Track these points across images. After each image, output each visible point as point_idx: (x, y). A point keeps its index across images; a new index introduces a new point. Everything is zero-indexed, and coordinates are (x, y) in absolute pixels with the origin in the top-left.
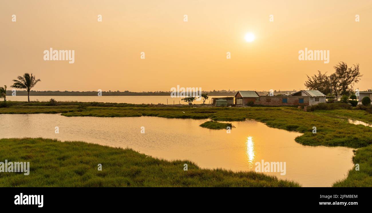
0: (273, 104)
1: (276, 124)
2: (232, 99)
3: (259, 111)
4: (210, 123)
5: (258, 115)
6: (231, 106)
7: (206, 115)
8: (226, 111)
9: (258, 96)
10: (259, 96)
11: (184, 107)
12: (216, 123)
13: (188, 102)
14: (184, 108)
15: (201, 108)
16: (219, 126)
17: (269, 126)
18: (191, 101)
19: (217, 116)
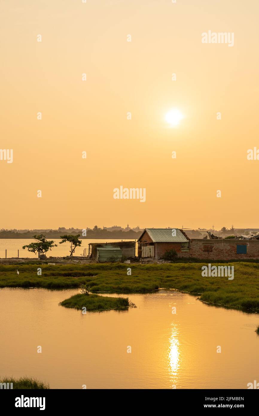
0: (217, 256)
1: (220, 299)
2: (132, 245)
3: (188, 272)
4: (82, 298)
5: (184, 279)
6: (129, 262)
7: (76, 279)
8: (117, 271)
9: (185, 240)
10: (188, 239)
11: (28, 264)
12: (96, 299)
13: (36, 252)
14: (27, 266)
15: (66, 265)
16: (102, 304)
17: (205, 303)
18: (44, 251)
19: (98, 283)
